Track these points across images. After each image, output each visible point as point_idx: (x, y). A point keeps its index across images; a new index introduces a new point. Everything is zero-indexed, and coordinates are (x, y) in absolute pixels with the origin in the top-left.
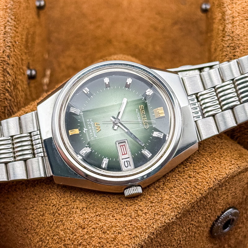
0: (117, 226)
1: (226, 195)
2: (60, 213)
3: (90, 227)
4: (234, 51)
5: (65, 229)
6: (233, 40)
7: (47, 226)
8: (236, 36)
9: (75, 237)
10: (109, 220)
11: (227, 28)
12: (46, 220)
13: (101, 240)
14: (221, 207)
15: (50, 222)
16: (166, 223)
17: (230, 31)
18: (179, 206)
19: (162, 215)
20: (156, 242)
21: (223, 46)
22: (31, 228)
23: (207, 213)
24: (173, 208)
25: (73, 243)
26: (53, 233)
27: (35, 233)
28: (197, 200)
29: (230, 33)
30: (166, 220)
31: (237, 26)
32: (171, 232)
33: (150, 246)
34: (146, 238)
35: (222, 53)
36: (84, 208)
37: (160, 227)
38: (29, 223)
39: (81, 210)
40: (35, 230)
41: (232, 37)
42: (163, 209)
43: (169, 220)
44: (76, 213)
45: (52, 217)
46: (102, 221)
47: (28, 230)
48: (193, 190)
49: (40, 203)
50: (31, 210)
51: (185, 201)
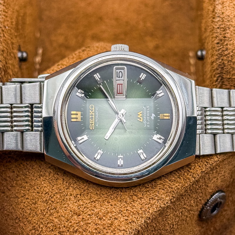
0: (113, 212)
1: (216, 178)
2: (54, 201)
3: (85, 214)
4: (225, 32)
5: (59, 216)
6: (223, 21)
7: (40, 214)
8: (226, 17)
9: (70, 224)
10: (104, 206)
11: (216, 9)
12: (39, 207)
13: (97, 227)
14: (211, 191)
15: (43, 210)
16: (162, 208)
17: (220, 12)
18: (174, 190)
19: (157, 200)
20: (151, 226)
21: (214, 27)
22: (23, 217)
23: (199, 197)
24: (167, 192)
25: (68, 230)
26: (46, 220)
27: (27, 222)
28: (191, 184)
29: (220, 14)
30: (161, 204)
31: (228, 7)
32: (165, 216)
33: (145, 231)
34: (143, 222)
35: (212, 34)
36: (78, 195)
37: (155, 212)
38: (21, 212)
39: (75, 197)
40: (27, 219)
41: (222, 18)
42: (158, 193)
43: (164, 204)
44: (70, 200)
45: (45, 204)
46: (97, 207)
47: (19, 219)
48: (186, 174)
49: (32, 191)
50: (22, 198)
51: (179, 185)
